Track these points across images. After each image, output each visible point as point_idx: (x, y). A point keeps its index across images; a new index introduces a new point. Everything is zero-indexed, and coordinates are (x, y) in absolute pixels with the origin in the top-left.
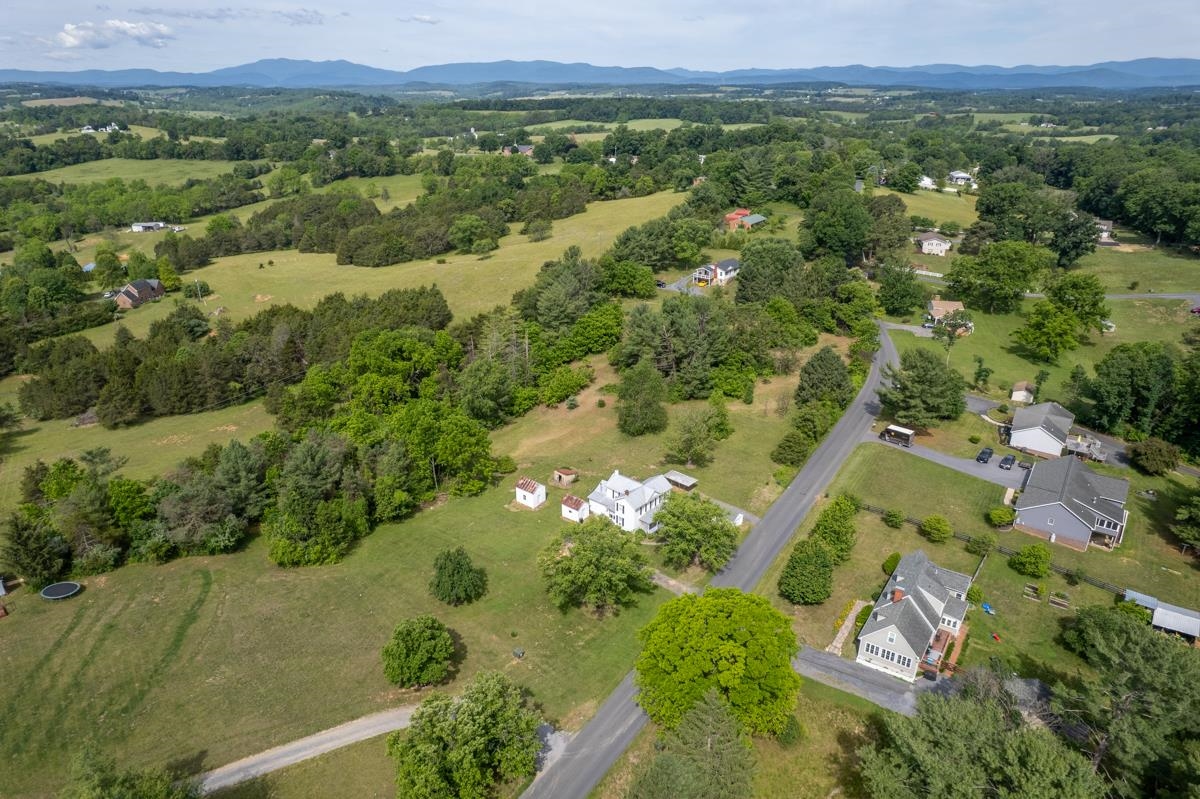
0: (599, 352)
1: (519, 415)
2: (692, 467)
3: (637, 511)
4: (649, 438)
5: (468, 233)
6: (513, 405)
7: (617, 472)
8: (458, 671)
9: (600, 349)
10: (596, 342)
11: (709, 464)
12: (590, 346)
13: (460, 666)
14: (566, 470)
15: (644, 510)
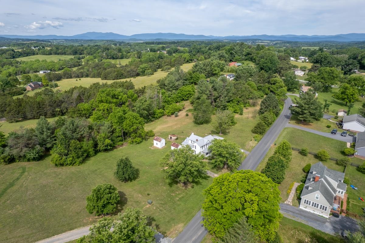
0: (187, 100)
1: (157, 118)
2: (222, 135)
3: (201, 147)
4: (205, 125)
5: (144, 69)
6: (155, 115)
7: (193, 134)
8: (122, 209)
9: (187, 99)
10: (185, 96)
11: (228, 134)
12: (183, 97)
13: (124, 207)
14: (174, 135)
15: (204, 147)
